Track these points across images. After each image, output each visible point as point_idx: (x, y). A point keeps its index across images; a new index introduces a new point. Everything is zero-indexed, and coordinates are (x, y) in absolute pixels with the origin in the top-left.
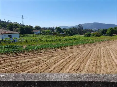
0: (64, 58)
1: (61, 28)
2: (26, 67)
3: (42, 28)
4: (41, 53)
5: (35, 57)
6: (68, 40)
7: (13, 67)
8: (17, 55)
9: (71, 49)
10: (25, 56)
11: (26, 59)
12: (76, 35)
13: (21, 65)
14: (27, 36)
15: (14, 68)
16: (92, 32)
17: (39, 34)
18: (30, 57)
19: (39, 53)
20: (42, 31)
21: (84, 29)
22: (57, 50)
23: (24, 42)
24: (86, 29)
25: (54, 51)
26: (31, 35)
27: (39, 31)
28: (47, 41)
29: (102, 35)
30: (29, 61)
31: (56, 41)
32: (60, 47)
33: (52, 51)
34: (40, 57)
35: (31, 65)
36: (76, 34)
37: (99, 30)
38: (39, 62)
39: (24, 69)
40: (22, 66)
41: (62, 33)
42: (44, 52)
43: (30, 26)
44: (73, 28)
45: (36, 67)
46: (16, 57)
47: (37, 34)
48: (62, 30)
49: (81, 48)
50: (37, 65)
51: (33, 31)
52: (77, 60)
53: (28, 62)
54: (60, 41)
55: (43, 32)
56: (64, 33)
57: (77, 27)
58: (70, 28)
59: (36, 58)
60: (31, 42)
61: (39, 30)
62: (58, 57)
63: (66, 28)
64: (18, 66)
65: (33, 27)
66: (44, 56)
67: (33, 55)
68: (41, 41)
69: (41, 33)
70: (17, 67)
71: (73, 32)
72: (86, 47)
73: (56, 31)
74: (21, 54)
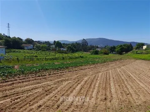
0: (79, 82)
1: (62, 43)
2: (32, 98)
3: (36, 42)
4: (44, 76)
5: (39, 83)
6: (74, 58)
7: (12, 99)
8: (10, 80)
9: (82, 70)
10: (23, 80)
11: (26, 85)
12: (80, 52)
13: (22, 95)
14: (15, 52)
15: (14, 101)
16: (99, 49)
17: (31, 49)
18: (31, 83)
19: (42, 76)
20: (35, 45)
21: (89, 45)
22: (65, 72)
23: (13, 60)
24: (91, 46)
25: (61, 73)
26: (21, 50)
27: (32, 46)
28: (46, 60)
29: (110, 52)
30: (32, 89)
31: (58, 59)
32: (67, 68)
33: (58, 73)
34: (46, 82)
35: (38, 94)
36: (80, 50)
37: (105, 47)
38: (49, 90)
39: (31, 101)
40: (25, 97)
41: (62, 49)
42: (49, 75)
43: (18, 38)
44: (76, 43)
45: (47, 97)
46: (9, 83)
47: (28, 50)
48: (63, 45)
49: (93, 68)
50: (47, 95)
51: (23, 45)
52: (97, 85)
53: (32, 91)
54: (63, 59)
55: (37, 47)
56: (65, 49)
57: (81, 42)
58: (73, 43)
59: (41, 84)
60: (24, 60)
61: (31, 44)
62: (70, 81)
63: (67, 43)
64: (19, 96)
65: (22, 39)
66: (51, 81)
67: (35, 79)
68: (38, 59)
69: (34, 49)
70: (18, 98)
71: (76, 48)
72: (98, 67)
73: (54, 46)
74: (16, 78)
